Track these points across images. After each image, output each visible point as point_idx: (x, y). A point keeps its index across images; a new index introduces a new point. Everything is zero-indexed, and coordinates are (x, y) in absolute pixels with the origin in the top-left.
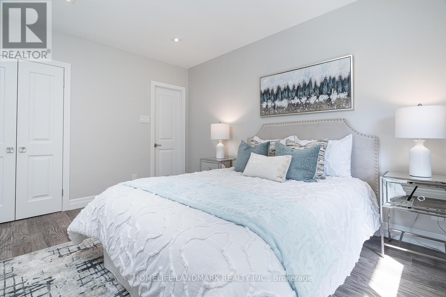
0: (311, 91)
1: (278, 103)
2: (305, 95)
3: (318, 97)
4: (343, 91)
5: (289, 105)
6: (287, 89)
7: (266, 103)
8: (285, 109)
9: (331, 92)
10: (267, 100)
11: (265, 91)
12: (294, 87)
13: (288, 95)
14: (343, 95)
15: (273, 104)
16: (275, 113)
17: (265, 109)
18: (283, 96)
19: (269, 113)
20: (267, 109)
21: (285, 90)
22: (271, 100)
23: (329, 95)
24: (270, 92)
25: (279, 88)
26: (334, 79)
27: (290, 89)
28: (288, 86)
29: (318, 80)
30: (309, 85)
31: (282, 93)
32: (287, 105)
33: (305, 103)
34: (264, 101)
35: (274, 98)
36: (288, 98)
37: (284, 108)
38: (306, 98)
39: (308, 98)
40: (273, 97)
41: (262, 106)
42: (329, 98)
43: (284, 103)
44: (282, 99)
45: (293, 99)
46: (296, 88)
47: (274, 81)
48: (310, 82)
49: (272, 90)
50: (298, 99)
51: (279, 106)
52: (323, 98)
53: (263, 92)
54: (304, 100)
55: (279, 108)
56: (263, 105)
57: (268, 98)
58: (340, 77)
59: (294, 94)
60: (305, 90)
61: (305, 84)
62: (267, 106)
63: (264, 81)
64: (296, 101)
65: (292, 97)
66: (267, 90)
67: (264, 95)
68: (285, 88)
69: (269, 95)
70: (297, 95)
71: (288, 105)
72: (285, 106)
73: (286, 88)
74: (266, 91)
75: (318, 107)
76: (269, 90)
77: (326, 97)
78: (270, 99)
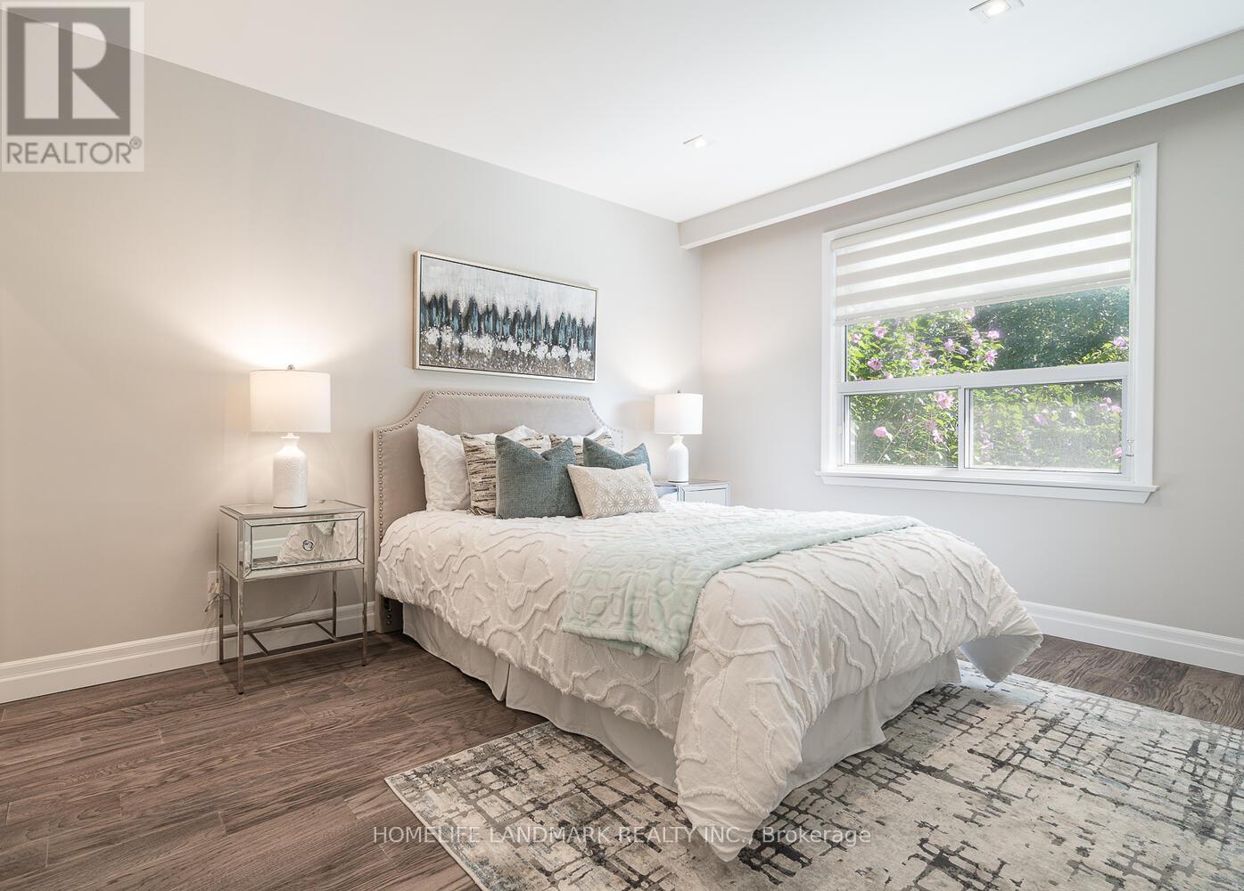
0: (540, 332)
1: (469, 340)
2: (528, 337)
3: (550, 349)
4: (586, 348)
5: (497, 351)
6: (491, 312)
7: (437, 332)
8: (485, 360)
9: (570, 344)
10: (441, 326)
11: (434, 296)
12: (507, 313)
13: (495, 329)
14: (585, 355)
15: (457, 341)
16: (461, 366)
17: (432, 350)
18: (482, 326)
19: (444, 362)
20: (440, 349)
21: (487, 312)
22: (453, 329)
23: (567, 349)
24: (450, 306)
25: (473, 304)
26: (574, 321)
27: (500, 314)
28: (494, 306)
29: (551, 314)
30: (535, 317)
31: (480, 319)
32: (491, 351)
33: (529, 355)
34: (431, 325)
35: (460, 325)
36: (494, 334)
37: (483, 355)
38: (529, 345)
39: (533, 346)
40: (456, 321)
41: (425, 338)
42: (567, 356)
43: (485, 344)
44: (479, 334)
45: (505, 339)
46: (511, 316)
47: (461, 279)
48: (538, 312)
49: (456, 303)
50: (514, 342)
51: (472, 347)
52: (558, 352)
53: (428, 299)
54: (526, 347)
55: (471, 353)
56: (427, 335)
57: (443, 320)
58: (582, 321)
59: (507, 329)
60: (528, 327)
61: (528, 314)
62: (440, 341)
63: (432, 268)
64: (510, 345)
65: (503, 334)
66: (441, 297)
67: (430, 306)
68: (487, 309)
69: (447, 314)
70: (512, 333)
71: (494, 351)
72: (487, 353)
73: (490, 308)
74: (438, 298)
75: (548, 368)
76: (446, 299)
77: (562, 352)
78: (448, 323)
